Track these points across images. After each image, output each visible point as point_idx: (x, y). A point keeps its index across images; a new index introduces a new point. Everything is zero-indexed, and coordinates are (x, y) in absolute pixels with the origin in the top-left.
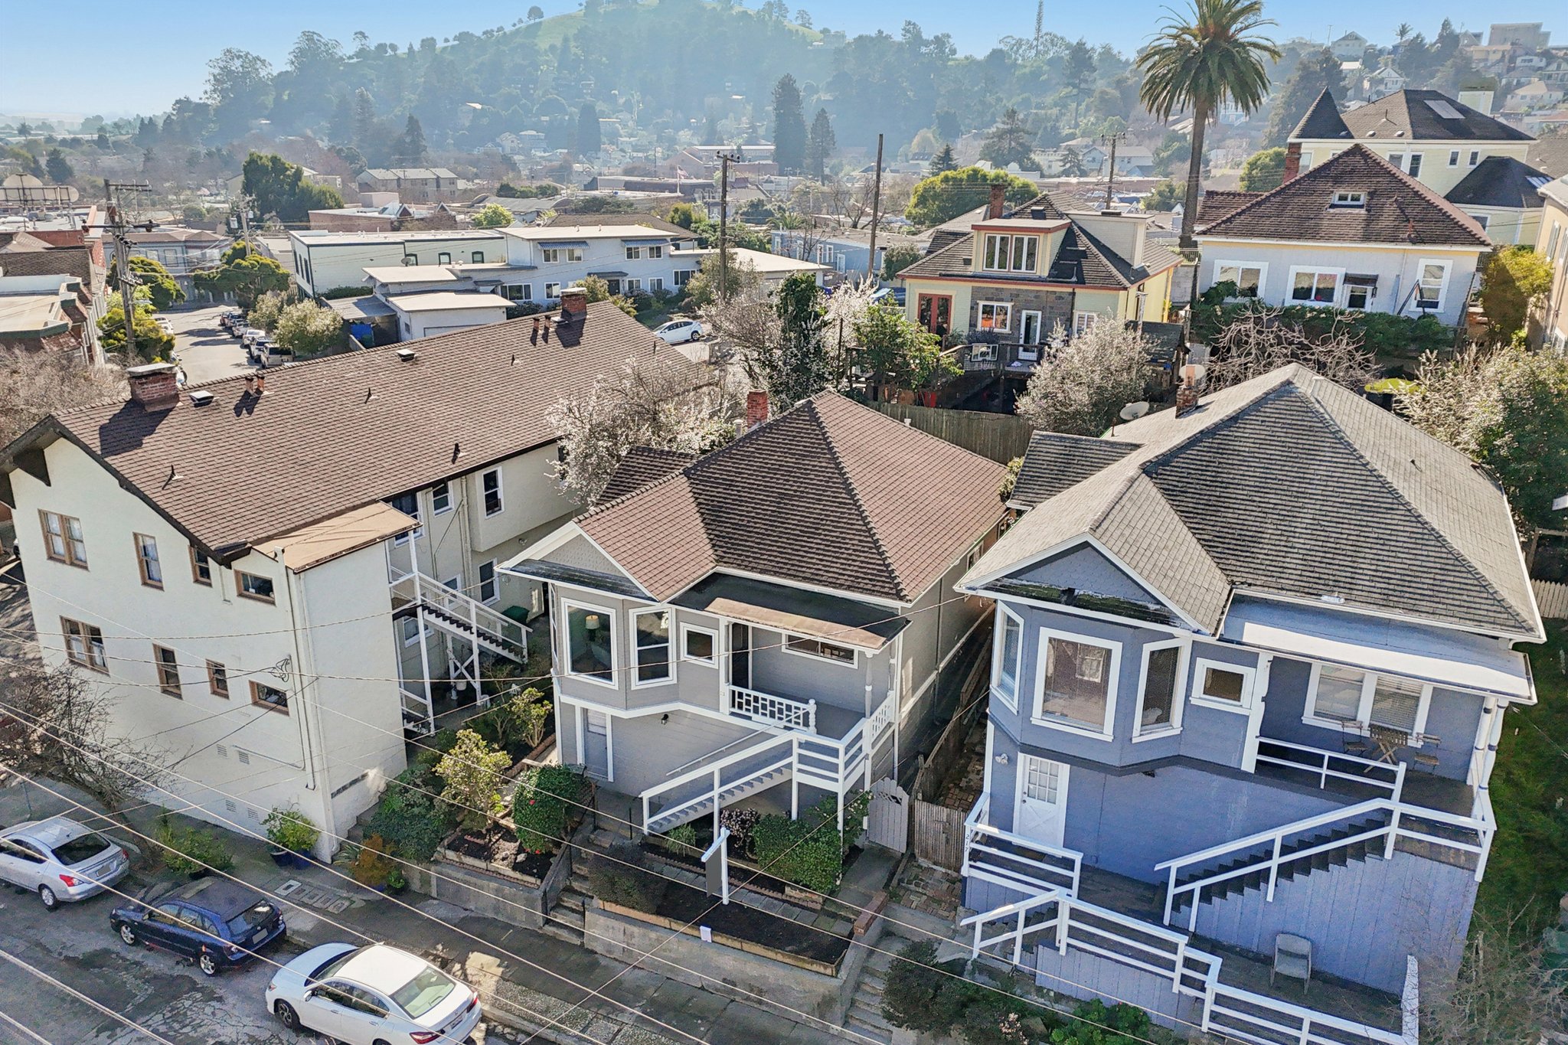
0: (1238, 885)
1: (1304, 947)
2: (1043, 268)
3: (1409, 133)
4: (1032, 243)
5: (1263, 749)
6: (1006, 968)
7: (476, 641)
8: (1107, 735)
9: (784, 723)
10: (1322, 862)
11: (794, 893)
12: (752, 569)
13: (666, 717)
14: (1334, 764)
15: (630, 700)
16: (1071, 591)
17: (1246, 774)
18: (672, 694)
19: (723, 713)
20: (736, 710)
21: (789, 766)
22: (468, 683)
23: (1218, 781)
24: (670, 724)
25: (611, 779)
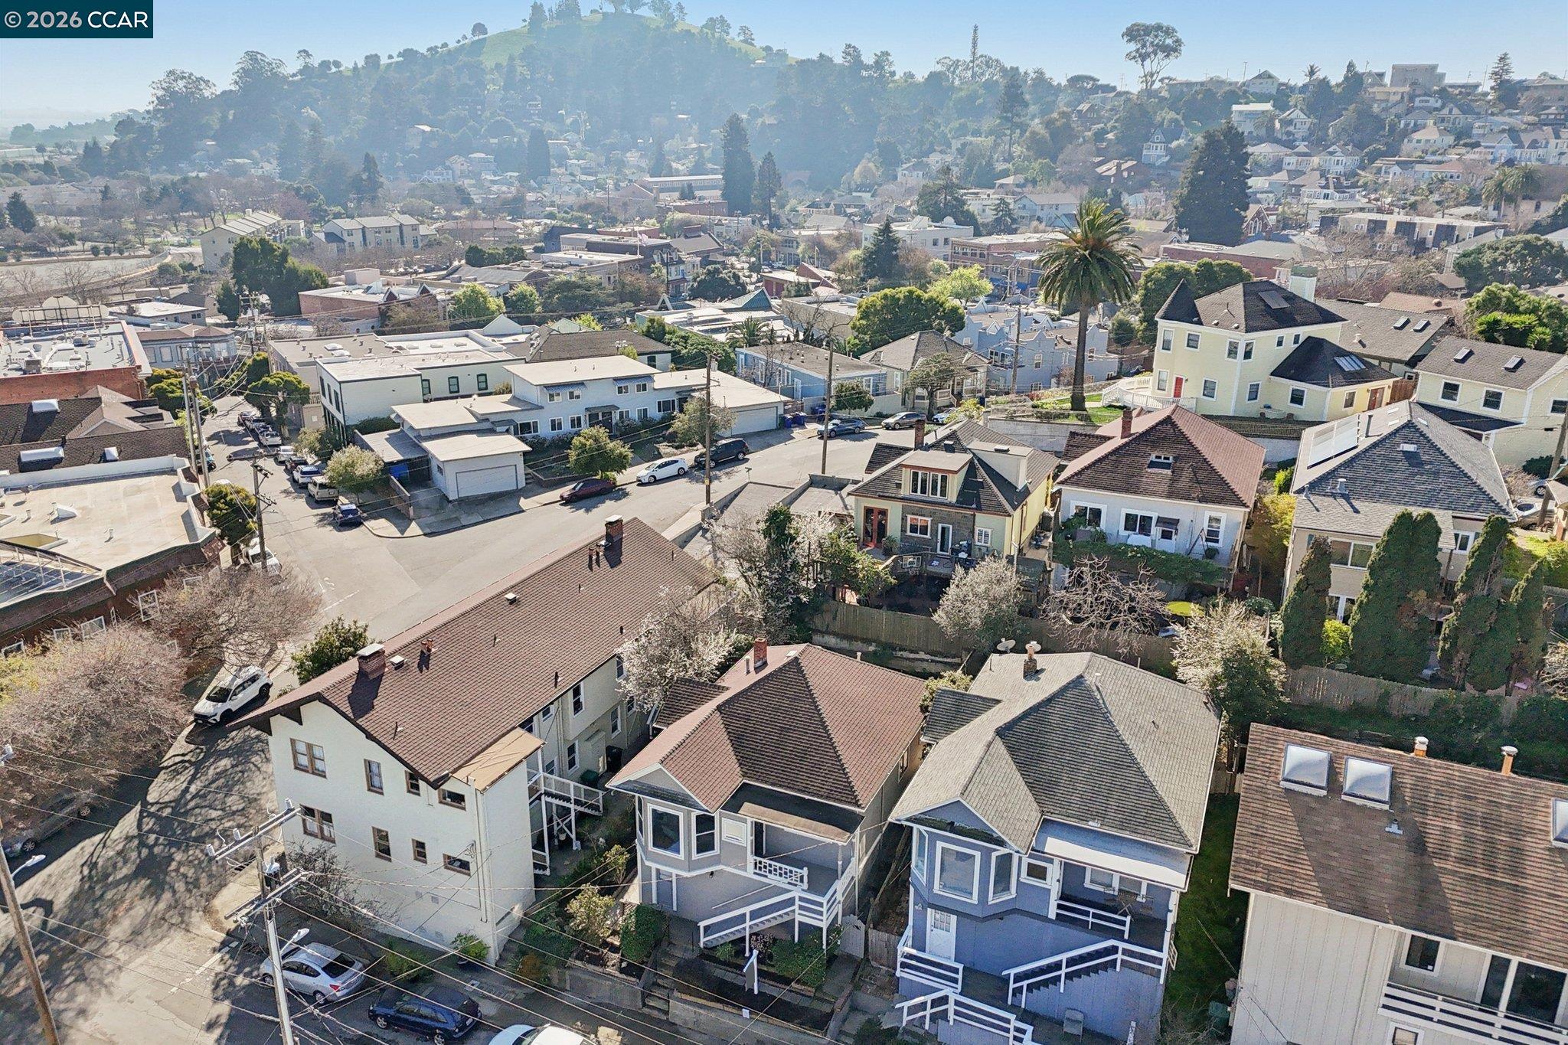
0: (1045, 983)
1: (1080, 1017)
2: (952, 496)
3: (1243, 327)
4: (944, 478)
5: (1060, 907)
6: (921, 1032)
7: (572, 806)
8: (975, 900)
9: (789, 880)
10: (1087, 971)
11: (797, 986)
12: (766, 782)
13: (712, 873)
14: (1095, 916)
15: (692, 865)
16: (952, 823)
17: (1051, 920)
18: (717, 860)
19: (750, 873)
20: (757, 871)
21: (794, 911)
22: (567, 835)
23: (1038, 923)
24: (715, 877)
25: (675, 909)
